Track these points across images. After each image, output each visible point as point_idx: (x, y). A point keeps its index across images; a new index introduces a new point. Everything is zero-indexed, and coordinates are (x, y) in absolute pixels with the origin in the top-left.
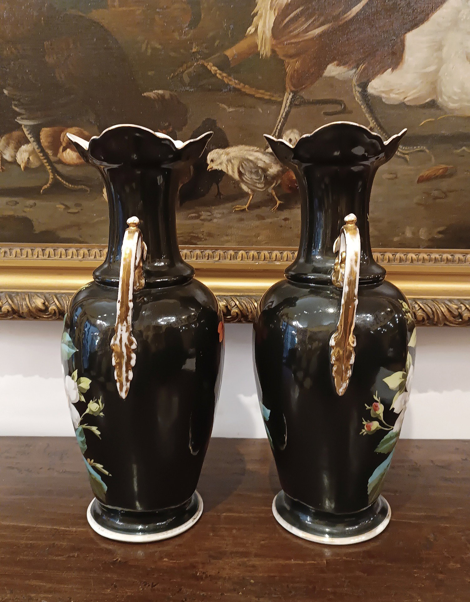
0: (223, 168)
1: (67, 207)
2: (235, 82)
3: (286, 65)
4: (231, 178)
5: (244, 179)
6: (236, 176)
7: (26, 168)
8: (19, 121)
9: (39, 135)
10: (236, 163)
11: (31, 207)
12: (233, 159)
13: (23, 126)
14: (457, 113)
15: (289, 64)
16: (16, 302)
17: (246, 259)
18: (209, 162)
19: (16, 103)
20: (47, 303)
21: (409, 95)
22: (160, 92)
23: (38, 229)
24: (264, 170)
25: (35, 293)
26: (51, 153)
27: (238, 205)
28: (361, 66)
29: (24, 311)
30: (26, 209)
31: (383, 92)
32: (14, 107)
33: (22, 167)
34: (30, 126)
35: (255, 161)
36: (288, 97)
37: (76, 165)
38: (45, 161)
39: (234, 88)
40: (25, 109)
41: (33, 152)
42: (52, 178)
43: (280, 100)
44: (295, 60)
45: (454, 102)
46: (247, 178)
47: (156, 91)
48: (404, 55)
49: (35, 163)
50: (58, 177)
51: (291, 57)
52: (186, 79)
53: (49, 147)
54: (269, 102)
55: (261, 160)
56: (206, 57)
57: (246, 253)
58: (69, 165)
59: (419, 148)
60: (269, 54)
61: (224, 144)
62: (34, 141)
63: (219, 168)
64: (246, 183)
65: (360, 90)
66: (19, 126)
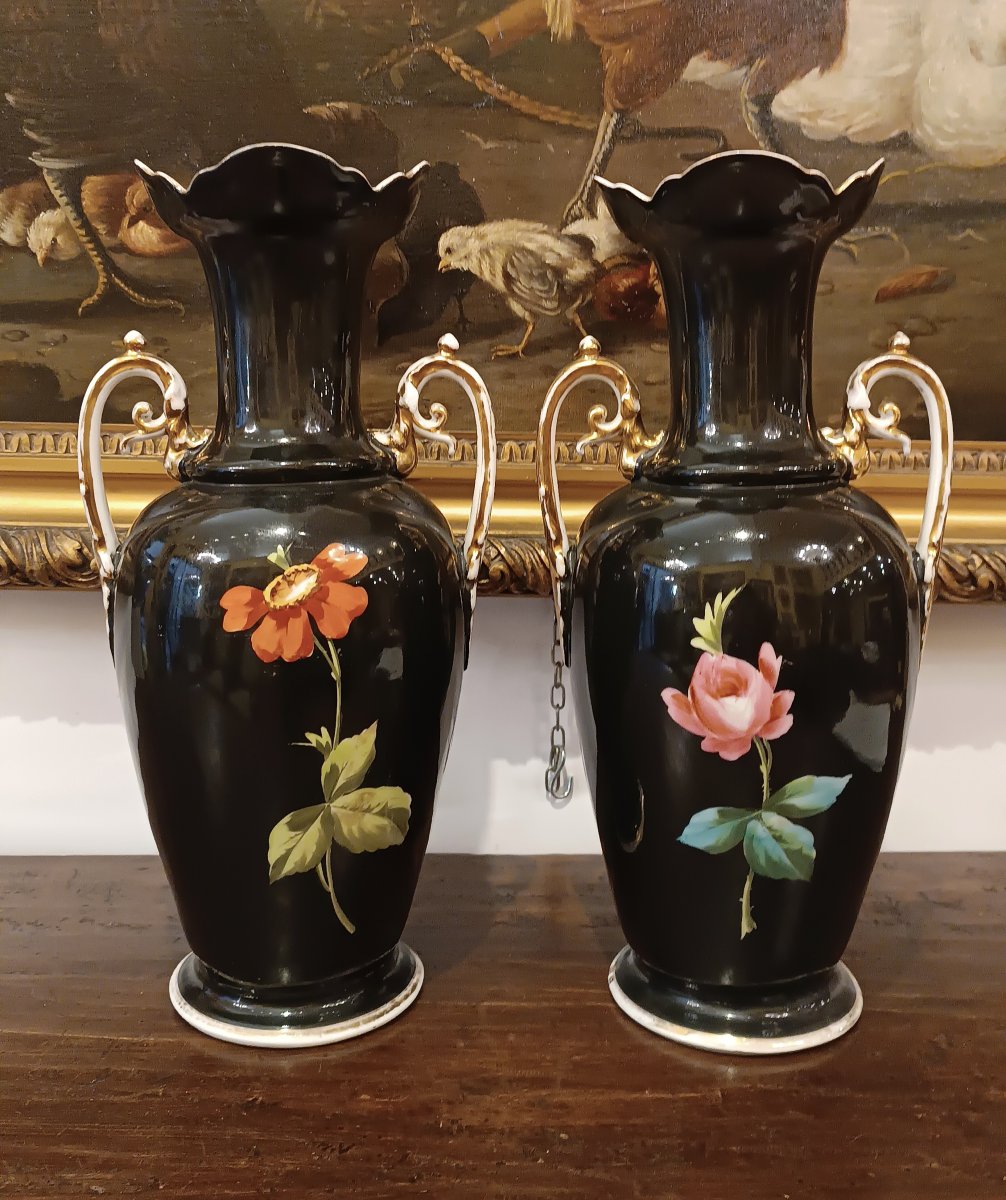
0: (471, 265)
2: (499, 89)
3: (605, 57)
4: (487, 287)
5: (516, 290)
6: (499, 284)
7: (48, 260)
8: (36, 159)
9: (80, 191)
10: (499, 256)
11: (56, 343)
12: (494, 248)
13: (45, 171)
14: (953, 160)
15: (610, 53)
16: (18, 547)
17: (519, 460)
18: (441, 252)
19: (32, 121)
20: (86, 550)
21: (856, 121)
22: (342, 105)
23: (69, 392)
24: (559, 272)
25: (60, 528)
26: (104, 229)
27: (503, 344)
28: (757, 62)
29: (34, 568)
30: (43, 350)
31: (803, 115)
32: (26, 131)
33: (39, 258)
34: (61, 171)
35: (539, 252)
36: (608, 122)
37: (158, 257)
38: (90, 246)
39: (497, 101)
40: (50, 135)
41: (64, 227)
42: (104, 283)
43: (590, 126)
44: (621, 46)
45: (948, 137)
46: (523, 288)
47: (332, 104)
48: (844, 43)
49: (67, 250)
50: (117, 281)
51: (615, 39)
52: (397, 80)
53: (99, 217)
54: (571, 131)
55: (552, 250)
56: (438, 36)
57: (520, 446)
58: (142, 255)
59: (878, 230)
60: (570, 33)
61: (474, 216)
62: (67, 204)
63: (464, 266)
64: (520, 298)
65: (756, 109)
66: (36, 172)
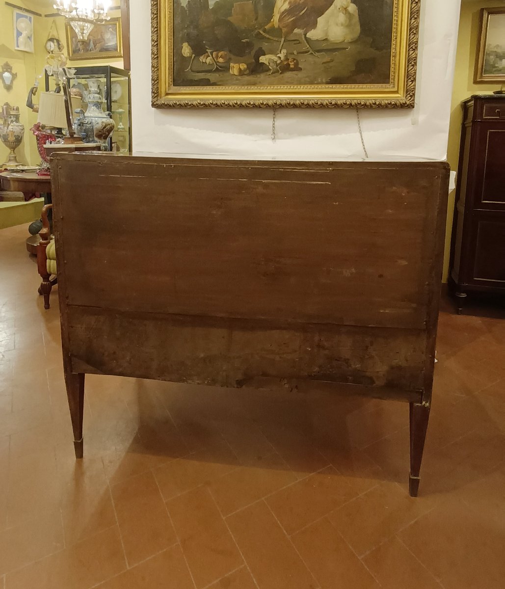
1: (219, 75)
3: (282, 30)
4: (266, 65)
5: (270, 65)
6: (268, 64)
7: (209, 64)
8: (207, 50)
9: (213, 54)
10: (268, 60)
11: (210, 75)
14: (333, 42)
18: (260, 60)
19: (207, 45)
23: (211, 82)
24: (276, 62)
27: (268, 73)
28: (305, 29)
30: (208, 77)
34: (210, 52)
35: (273, 59)
36: (283, 39)
38: (214, 62)
39: (268, 38)
40: (209, 47)
41: (211, 59)
42: (216, 67)
51: (284, 27)
54: (277, 41)
55: (275, 59)
57: (270, 87)
60: (277, 27)
61: (264, 55)
62: (211, 56)
63: (263, 62)
65: (304, 36)
66: (207, 52)
